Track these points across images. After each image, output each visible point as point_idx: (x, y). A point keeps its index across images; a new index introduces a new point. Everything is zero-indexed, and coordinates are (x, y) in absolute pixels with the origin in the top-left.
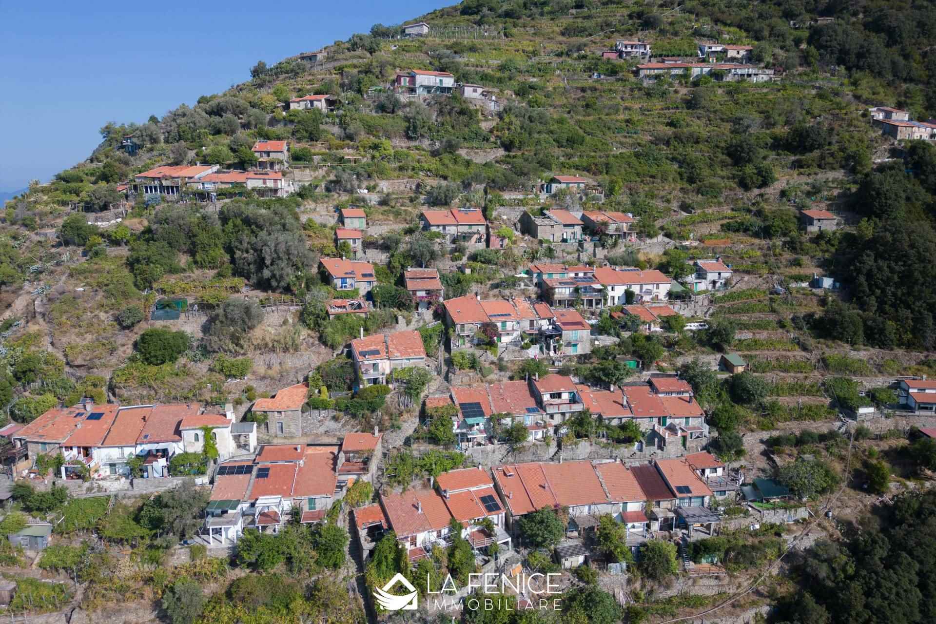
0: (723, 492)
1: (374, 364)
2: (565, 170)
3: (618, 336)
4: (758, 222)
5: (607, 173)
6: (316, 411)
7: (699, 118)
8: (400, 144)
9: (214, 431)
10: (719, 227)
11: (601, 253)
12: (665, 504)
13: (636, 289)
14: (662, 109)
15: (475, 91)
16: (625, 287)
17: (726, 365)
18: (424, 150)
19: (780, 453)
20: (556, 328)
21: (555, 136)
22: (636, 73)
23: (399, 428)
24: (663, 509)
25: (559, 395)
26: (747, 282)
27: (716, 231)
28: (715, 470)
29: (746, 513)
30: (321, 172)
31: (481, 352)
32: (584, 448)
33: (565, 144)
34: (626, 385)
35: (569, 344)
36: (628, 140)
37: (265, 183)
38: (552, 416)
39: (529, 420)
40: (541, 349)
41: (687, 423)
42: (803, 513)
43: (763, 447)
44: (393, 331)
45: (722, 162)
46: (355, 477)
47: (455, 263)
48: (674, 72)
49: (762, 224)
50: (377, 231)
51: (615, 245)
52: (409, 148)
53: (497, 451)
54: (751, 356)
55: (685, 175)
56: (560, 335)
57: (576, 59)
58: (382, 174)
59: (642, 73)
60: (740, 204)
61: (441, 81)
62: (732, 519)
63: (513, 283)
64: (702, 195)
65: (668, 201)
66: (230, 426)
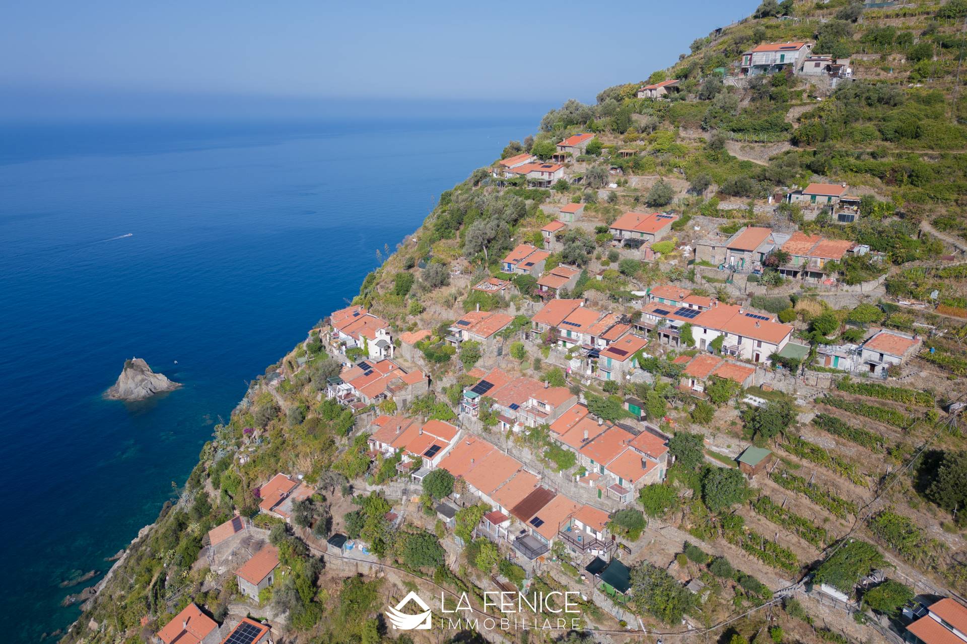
1: (459, 332)
9: (368, 340)
12: (524, 526)
13: (731, 341)
15: (817, 65)
18: (704, 142)
19: (679, 560)
24: (521, 528)
28: (594, 531)
32: (527, 453)
34: (619, 425)
35: (603, 369)
38: (527, 418)
39: (509, 413)
41: (621, 482)
43: (681, 549)
46: (391, 395)
51: (776, 283)
52: (694, 140)
54: (790, 464)
61: (783, 57)
63: (627, 298)
66: (376, 341)
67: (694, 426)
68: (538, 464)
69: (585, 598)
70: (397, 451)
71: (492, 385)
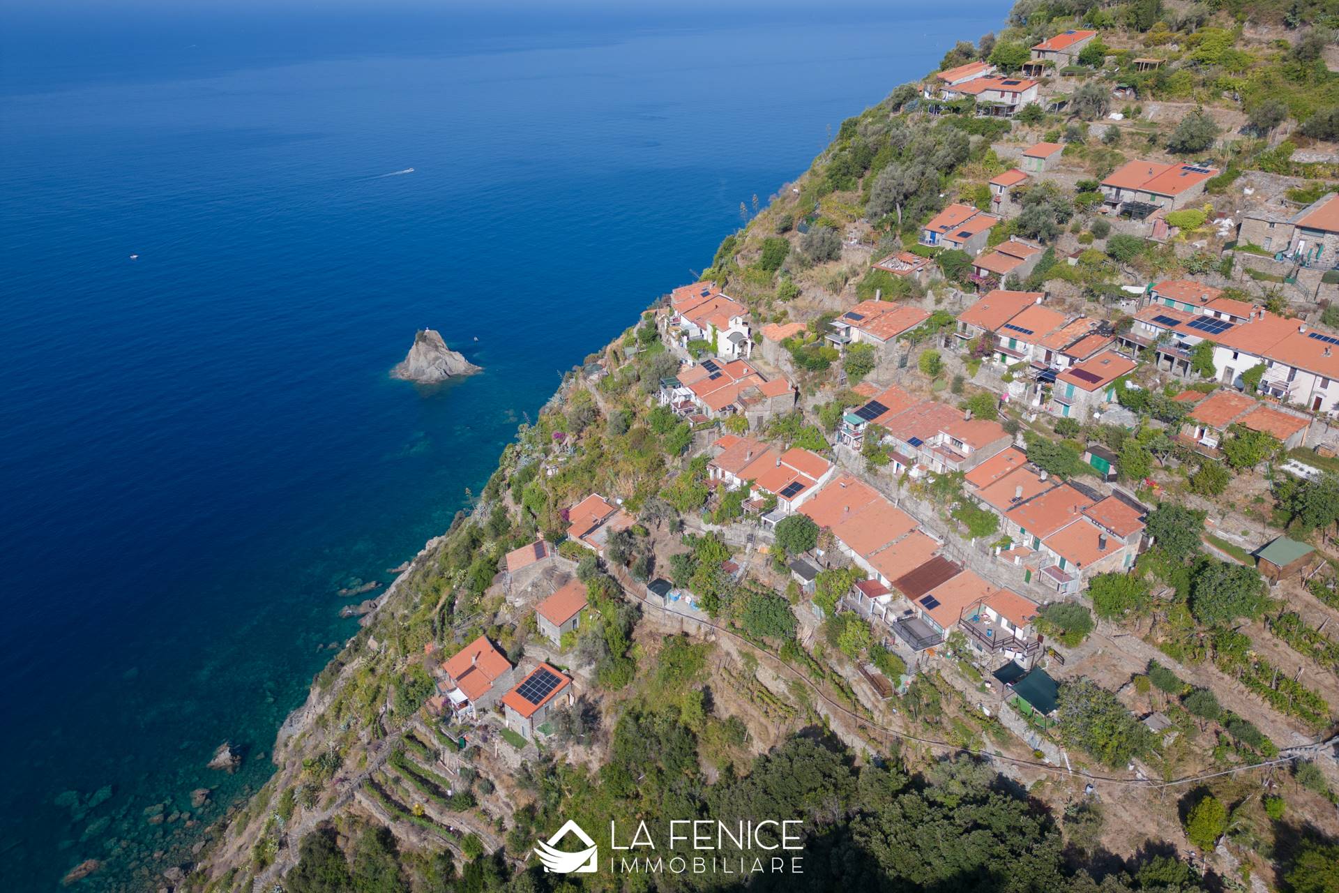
0: (980, 647)
9: (717, 331)
12: (911, 604)
24: (906, 606)
28: (1013, 626)
34: (1072, 484)
35: (1058, 400)
37: (1002, 95)
39: (907, 450)
41: (1062, 564)
42: (1053, 751)
43: (1143, 669)
44: (918, 304)
46: (742, 409)
66: (728, 333)
67: (1192, 497)
68: (941, 524)
69: (987, 712)
70: (745, 483)
71: (886, 409)
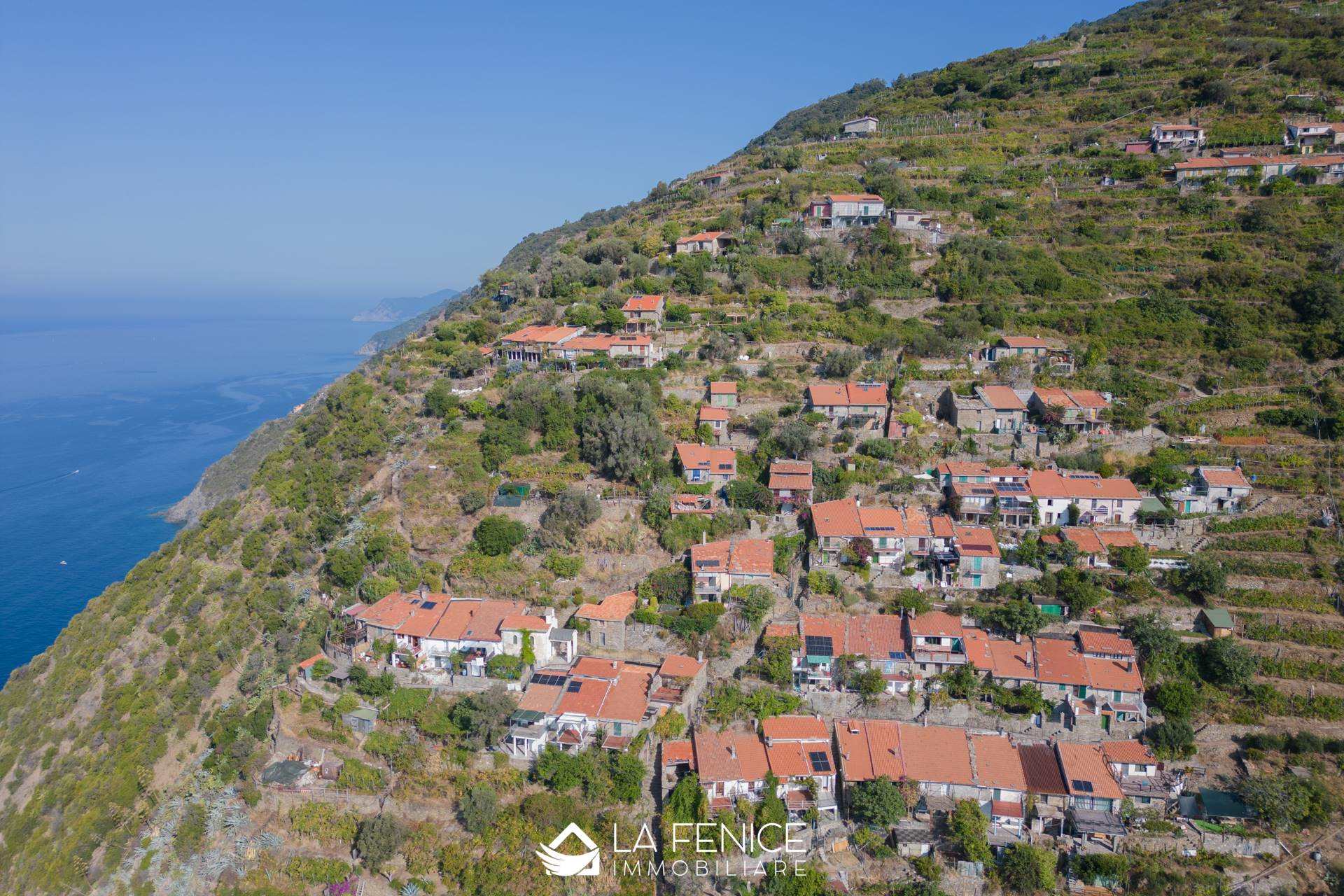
0: (1147, 800)
1: (710, 578)
2: (1024, 327)
3: (1043, 568)
4: (1319, 411)
5: (1088, 332)
6: (641, 625)
7: (1259, 245)
8: (801, 294)
9: (533, 634)
10: (1253, 418)
11: (1047, 449)
12: (1055, 801)
13: (1084, 506)
14: (1201, 231)
15: (911, 219)
16: (1070, 502)
17: (1204, 625)
18: (829, 302)
19: (1256, 759)
20: (954, 552)
21: (1018, 279)
22: (1171, 175)
23: (728, 656)
24: (1051, 807)
25: (938, 641)
26: (1277, 504)
27: (1247, 424)
28: (1143, 768)
29: (1177, 833)
30: (697, 335)
31: (848, 573)
32: (960, 712)
33: (1031, 289)
34: (1042, 636)
35: (968, 574)
36: (1133, 281)
37: (630, 350)
38: (923, 666)
39: (892, 667)
40: (930, 576)
41: (1117, 698)
42: (1271, 847)
43: (1234, 747)
44: (743, 537)
45: (1279, 316)
46: (668, 706)
47: (837, 455)
48: (1232, 173)
49: (1325, 416)
50: (748, 412)
51: (1070, 439)
52: (811, 300)
53: (845, 701)
54: (1250, 615)
55: (1213, 336)
56: (957, 562)
57: (1081, 157)
58: (769, 335)
59: (1180, 176)
60: (1297, 383)
61: (866, 208)
62: (1153, 836)
63: (910, 485)
64: (1236, 366)
65: (1178, 375)
66: (549, 631)
69: (1193, 853)
71: (832, 639)
